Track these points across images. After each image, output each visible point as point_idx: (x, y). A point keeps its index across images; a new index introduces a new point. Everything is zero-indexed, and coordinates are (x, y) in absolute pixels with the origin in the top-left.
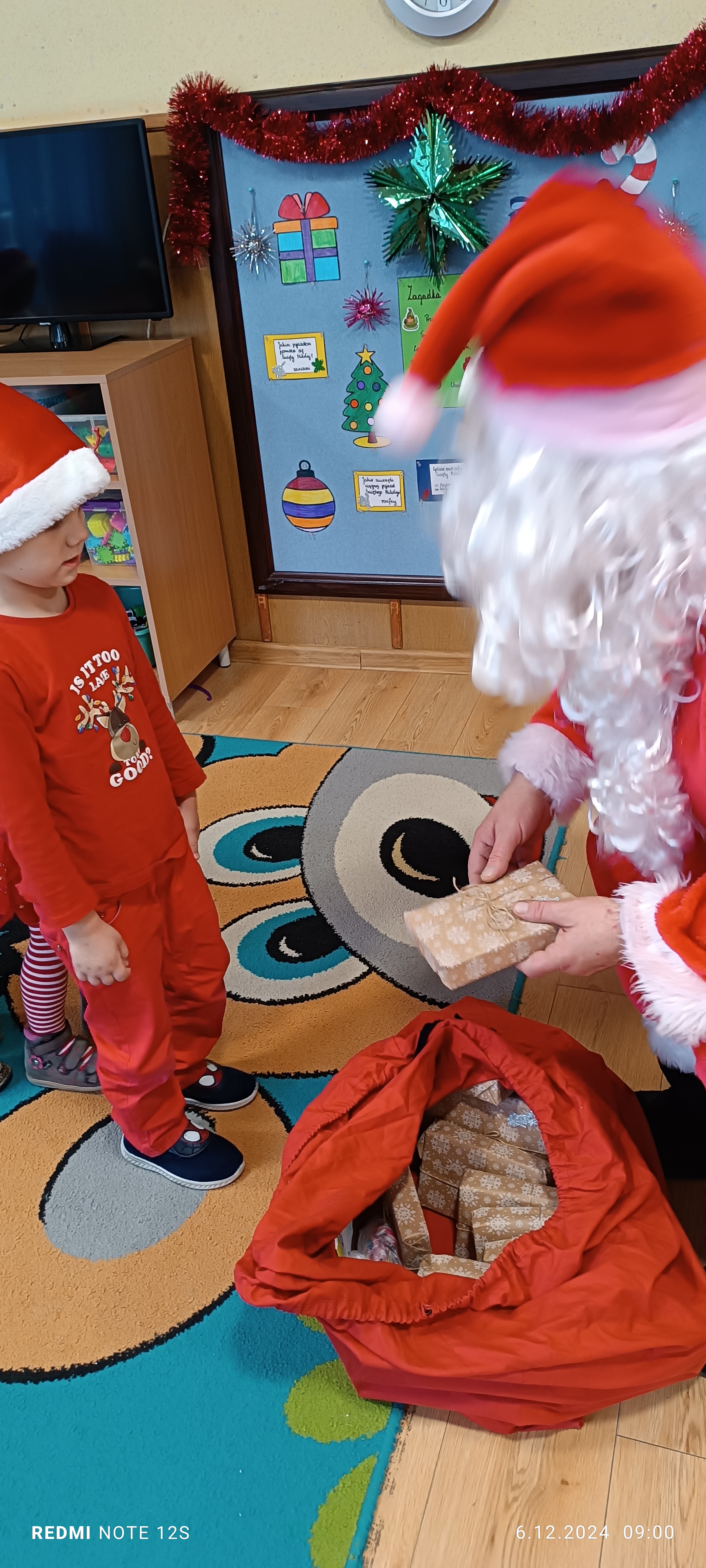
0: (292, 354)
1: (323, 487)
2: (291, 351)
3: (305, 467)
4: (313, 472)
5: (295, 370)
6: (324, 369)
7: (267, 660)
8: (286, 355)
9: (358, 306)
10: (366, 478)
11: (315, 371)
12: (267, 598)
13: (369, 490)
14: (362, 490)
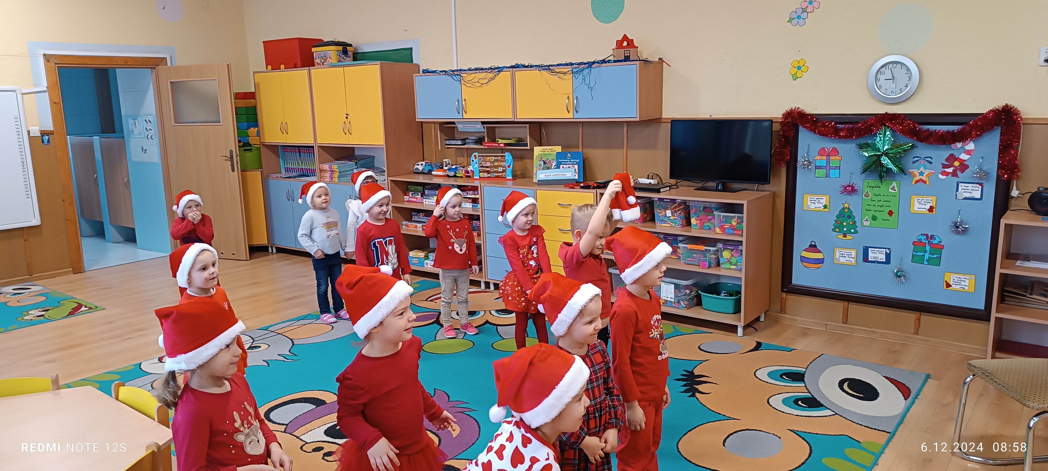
0: (815, 202)
1: (819, 252)
2: (814, 200)
3: (813, 243)
4: (816, 246)
5: (815, 207)
6: (827, 208)
7: (782, 322)
8: (812, 202)
9: (846, 187)
10: (840, 250)
11: (824, 209)
12: (786, 295)
13: (841, 255)
14: (837, 256)
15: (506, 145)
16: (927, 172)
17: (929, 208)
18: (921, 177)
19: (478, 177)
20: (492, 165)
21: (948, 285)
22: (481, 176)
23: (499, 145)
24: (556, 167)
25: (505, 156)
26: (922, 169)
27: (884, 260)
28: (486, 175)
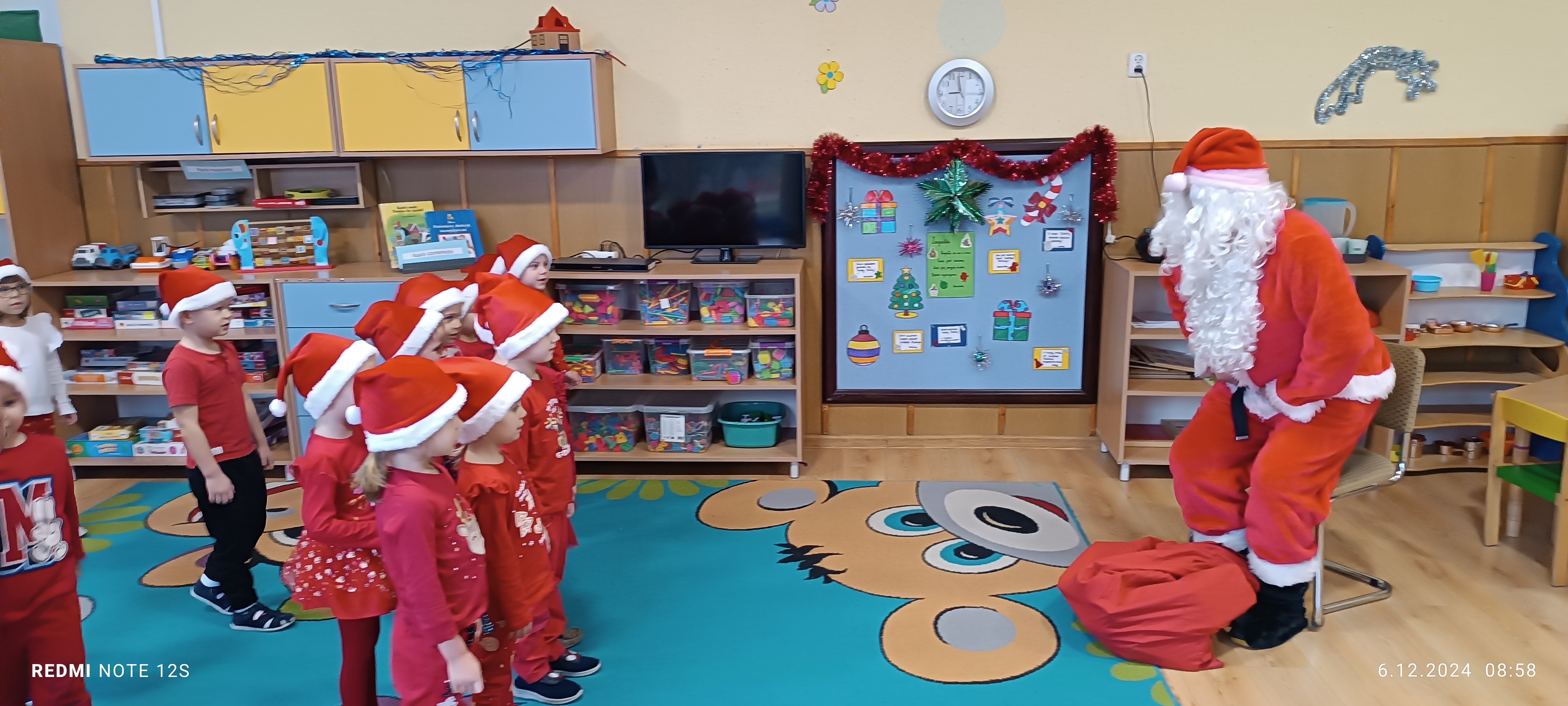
0: (863, 269)
1: (874, 339)
3: (864, 328)
4: (868, 331)
5: (864, 277)
6: (881, 277)
7: (826, 446)
8: (859, 269)
9: (905, 246)
10: (899, 334)
11: (877, 278)
12: (829, 406)
13: (902, 341)
14: (897, 341)
15: (310, 202)
16: (1007, 218)
17: (1011, 265)
18: (1000, 225)
19: (251, 268)
20: (282, 241)
21: (1039, 364)
22: (258, 265)
23: (293, 203)
24: (429, 238)
25: (309, 223)
26: (1000, 215)
27: (959, 341)
28: (268, 262)
